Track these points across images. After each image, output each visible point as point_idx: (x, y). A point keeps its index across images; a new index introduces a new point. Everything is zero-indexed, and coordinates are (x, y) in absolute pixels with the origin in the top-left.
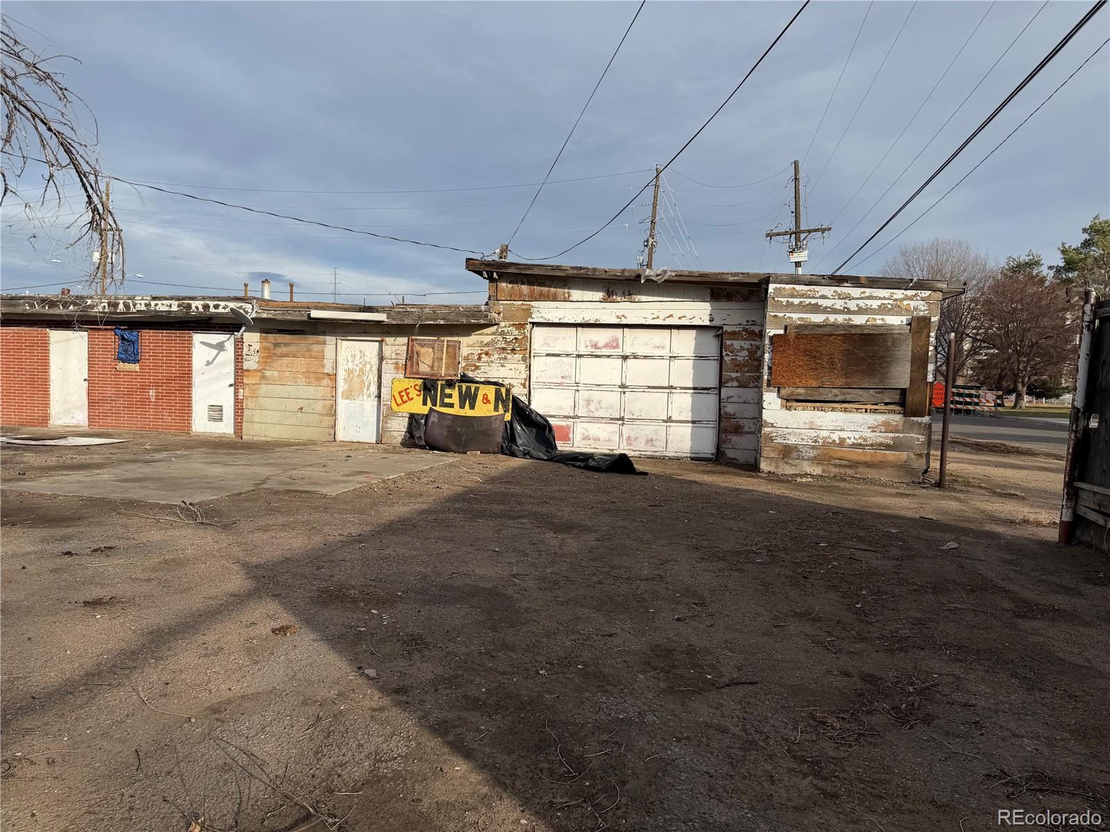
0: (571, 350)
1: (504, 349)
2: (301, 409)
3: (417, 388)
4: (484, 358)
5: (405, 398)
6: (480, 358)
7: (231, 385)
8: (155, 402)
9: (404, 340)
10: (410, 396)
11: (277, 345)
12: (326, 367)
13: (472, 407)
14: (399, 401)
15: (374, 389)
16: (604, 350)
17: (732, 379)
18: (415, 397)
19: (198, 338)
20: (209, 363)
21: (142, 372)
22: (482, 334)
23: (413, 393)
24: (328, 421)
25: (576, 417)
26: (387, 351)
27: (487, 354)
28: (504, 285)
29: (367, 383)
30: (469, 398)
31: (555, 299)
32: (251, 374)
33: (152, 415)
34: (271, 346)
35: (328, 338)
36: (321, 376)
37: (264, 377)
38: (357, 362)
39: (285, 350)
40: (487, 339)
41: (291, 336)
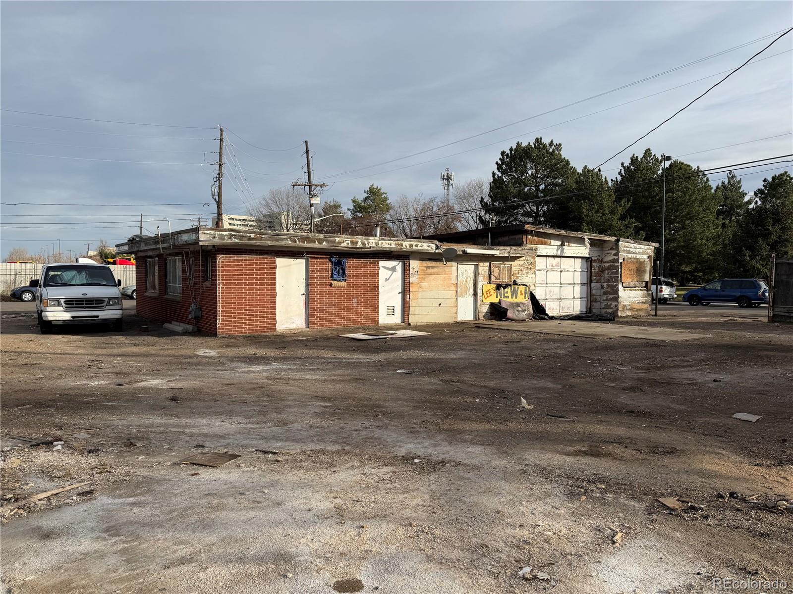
0: (545, 268)
1: (527, 268)
2: (440, 304)
3: (494, 289)
4: (520, 273)
5: (488, 295)
6: (518, 273)
7: (400, 293)
8: (356, 307)
9: (487, 264)
10: (491, 294)
11: (428, 268)
12: (453, 280)
13: (516, 298)
14: (486, 297)
15: (472, 291)
16: (555, 268)
17: (594, 279)
18: (493, 294)
19: (382, 263)
20: (387, 280)
21: (348, 287)
22: (519, 261)
23: (492, 292)
24: (454, 310)
25: (546, 299)
26: (480, 270)
27: (521, 271)
28: (529, 236)
29: (469, 288)
30: (514, 293)
31: (546, 244)
32: (413, 285)
33: (354, 315)
34: (425, 269)
35: (453, 263)
36: (450, 284)
37: (420, 287)
38: (464, 276)
39: (432, 271)
40: (521, 263)
41: (435, 263)
